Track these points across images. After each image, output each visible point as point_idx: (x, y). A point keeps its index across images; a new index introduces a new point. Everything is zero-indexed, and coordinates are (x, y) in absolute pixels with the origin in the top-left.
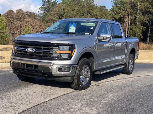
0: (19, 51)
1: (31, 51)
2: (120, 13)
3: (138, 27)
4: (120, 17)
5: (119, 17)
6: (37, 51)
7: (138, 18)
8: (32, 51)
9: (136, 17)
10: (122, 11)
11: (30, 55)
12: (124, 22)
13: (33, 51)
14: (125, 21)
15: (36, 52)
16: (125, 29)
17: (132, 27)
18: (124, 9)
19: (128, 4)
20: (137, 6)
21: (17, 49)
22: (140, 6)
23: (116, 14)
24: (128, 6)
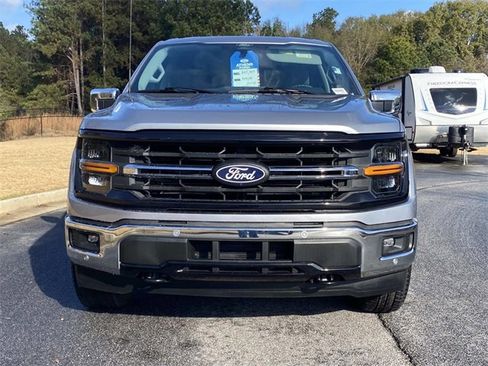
0: (154, 182)
1: (244, 175)
2: (54, 41)
3: (107, 80)
4: (58, 52)
5: (54, 50)
6: (272, 173)
7: (104, 57)
8: (250, 177)
9: (99, 54)
10: (61, 36)
11: (230, 196)
12: (67, 65)
13: (258, 174)
14: (71, 64)
15: (272, 178)
16: (74, 84)
17: (90, 78)
18: (66, 30)
19: (76, 16)
20: (100, 24)
21: (142, 171)
22: (107, 24)
23: (44, 43)
24: (75, 23)
